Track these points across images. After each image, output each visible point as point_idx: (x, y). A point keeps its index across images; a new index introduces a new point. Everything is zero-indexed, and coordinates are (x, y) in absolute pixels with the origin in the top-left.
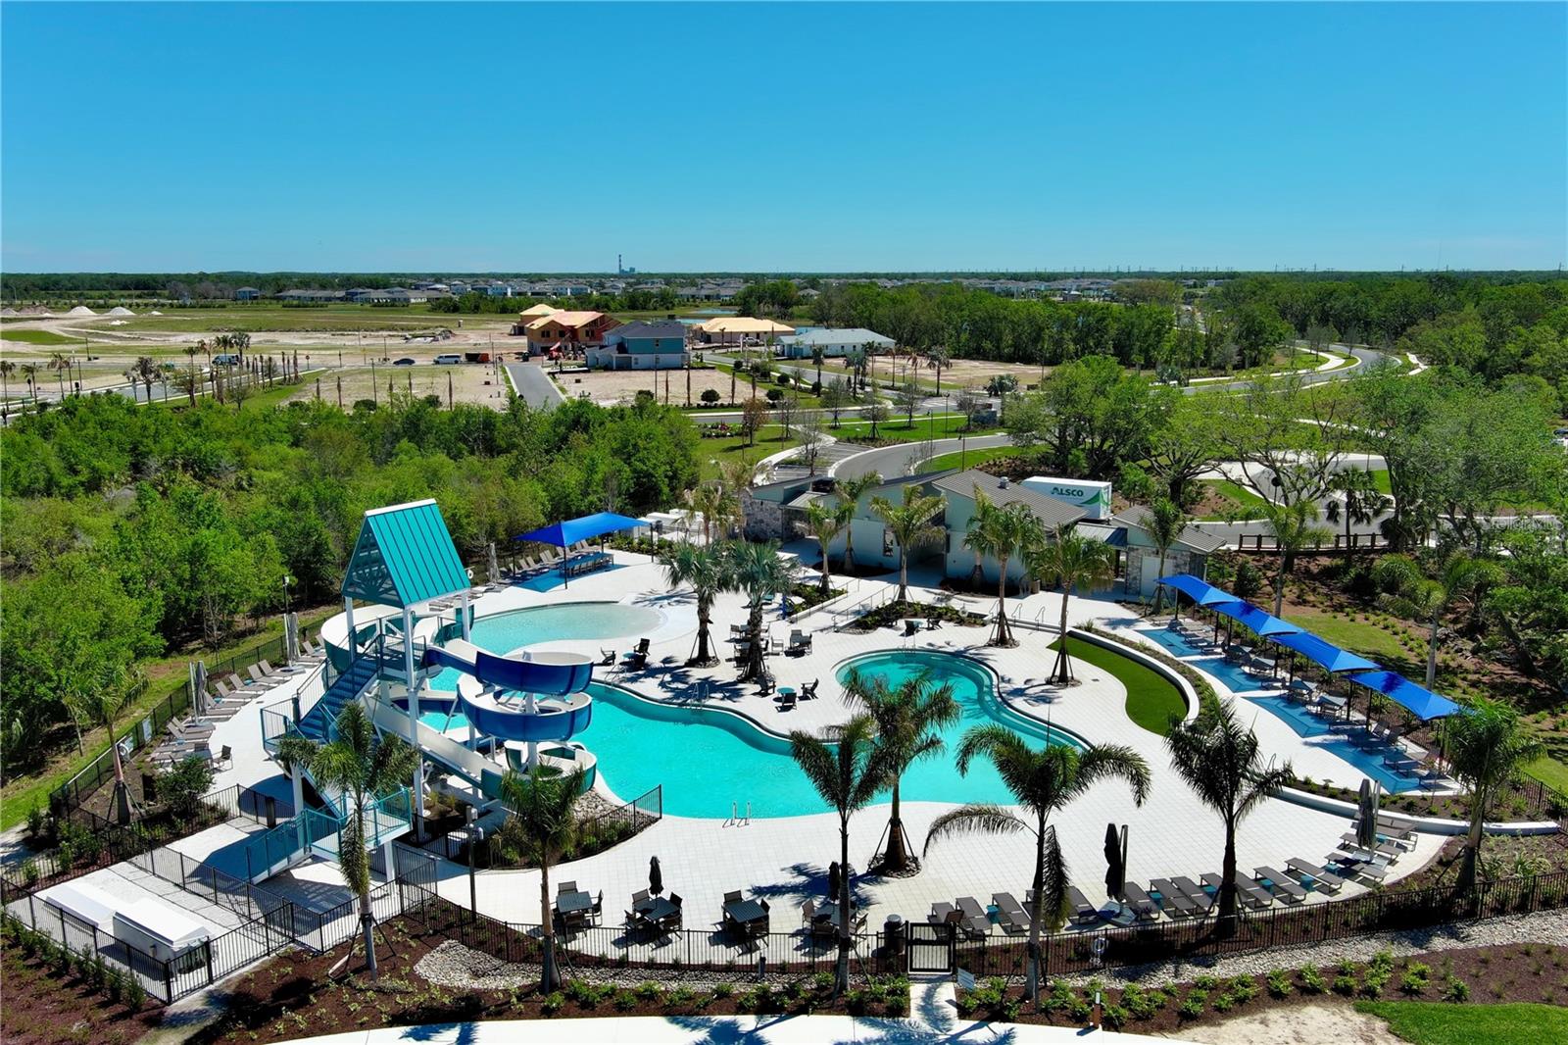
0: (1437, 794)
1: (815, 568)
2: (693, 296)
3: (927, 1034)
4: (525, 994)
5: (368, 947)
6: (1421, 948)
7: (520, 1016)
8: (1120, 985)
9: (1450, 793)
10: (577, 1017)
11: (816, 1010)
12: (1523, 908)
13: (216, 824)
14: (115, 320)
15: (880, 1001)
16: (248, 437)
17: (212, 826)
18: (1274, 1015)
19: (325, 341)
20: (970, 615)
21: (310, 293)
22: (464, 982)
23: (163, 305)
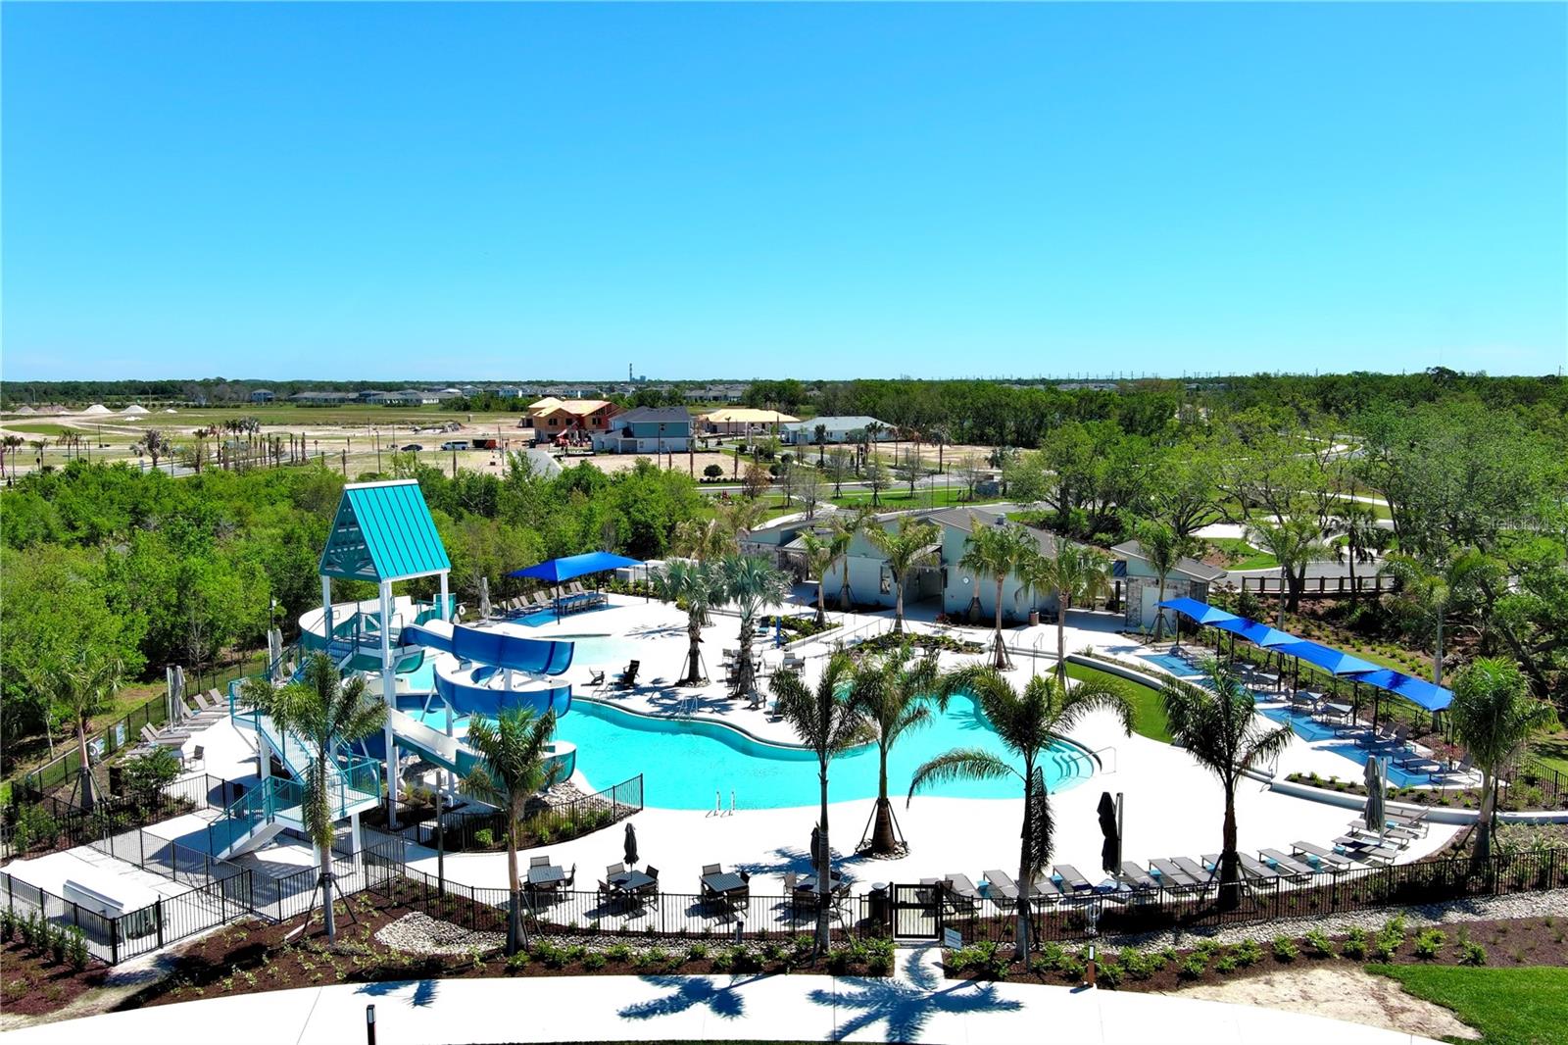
0: (1446, 787)
1: (811, 606)
2: (701, 398)
3: (912, 991)
4: (488, 957)
5: (327, 918)
6: (1435, 920)
7: (483, 974)
8: (1117, 951)
9: (1462, 787)
10: (543, 976)
11: (794, 970)
12: (1542, 885)
13: (181, 815)
14: (130, 416)
15: (863, 962)
16: (249, 500)
17: (178, 816)
18: (1281, 977)
19: (336, 433)
20: (967, 644)
21: (323, 395)
22: (426, 949)
23: (178, 406)
